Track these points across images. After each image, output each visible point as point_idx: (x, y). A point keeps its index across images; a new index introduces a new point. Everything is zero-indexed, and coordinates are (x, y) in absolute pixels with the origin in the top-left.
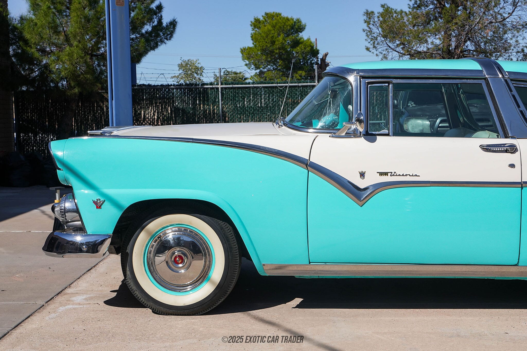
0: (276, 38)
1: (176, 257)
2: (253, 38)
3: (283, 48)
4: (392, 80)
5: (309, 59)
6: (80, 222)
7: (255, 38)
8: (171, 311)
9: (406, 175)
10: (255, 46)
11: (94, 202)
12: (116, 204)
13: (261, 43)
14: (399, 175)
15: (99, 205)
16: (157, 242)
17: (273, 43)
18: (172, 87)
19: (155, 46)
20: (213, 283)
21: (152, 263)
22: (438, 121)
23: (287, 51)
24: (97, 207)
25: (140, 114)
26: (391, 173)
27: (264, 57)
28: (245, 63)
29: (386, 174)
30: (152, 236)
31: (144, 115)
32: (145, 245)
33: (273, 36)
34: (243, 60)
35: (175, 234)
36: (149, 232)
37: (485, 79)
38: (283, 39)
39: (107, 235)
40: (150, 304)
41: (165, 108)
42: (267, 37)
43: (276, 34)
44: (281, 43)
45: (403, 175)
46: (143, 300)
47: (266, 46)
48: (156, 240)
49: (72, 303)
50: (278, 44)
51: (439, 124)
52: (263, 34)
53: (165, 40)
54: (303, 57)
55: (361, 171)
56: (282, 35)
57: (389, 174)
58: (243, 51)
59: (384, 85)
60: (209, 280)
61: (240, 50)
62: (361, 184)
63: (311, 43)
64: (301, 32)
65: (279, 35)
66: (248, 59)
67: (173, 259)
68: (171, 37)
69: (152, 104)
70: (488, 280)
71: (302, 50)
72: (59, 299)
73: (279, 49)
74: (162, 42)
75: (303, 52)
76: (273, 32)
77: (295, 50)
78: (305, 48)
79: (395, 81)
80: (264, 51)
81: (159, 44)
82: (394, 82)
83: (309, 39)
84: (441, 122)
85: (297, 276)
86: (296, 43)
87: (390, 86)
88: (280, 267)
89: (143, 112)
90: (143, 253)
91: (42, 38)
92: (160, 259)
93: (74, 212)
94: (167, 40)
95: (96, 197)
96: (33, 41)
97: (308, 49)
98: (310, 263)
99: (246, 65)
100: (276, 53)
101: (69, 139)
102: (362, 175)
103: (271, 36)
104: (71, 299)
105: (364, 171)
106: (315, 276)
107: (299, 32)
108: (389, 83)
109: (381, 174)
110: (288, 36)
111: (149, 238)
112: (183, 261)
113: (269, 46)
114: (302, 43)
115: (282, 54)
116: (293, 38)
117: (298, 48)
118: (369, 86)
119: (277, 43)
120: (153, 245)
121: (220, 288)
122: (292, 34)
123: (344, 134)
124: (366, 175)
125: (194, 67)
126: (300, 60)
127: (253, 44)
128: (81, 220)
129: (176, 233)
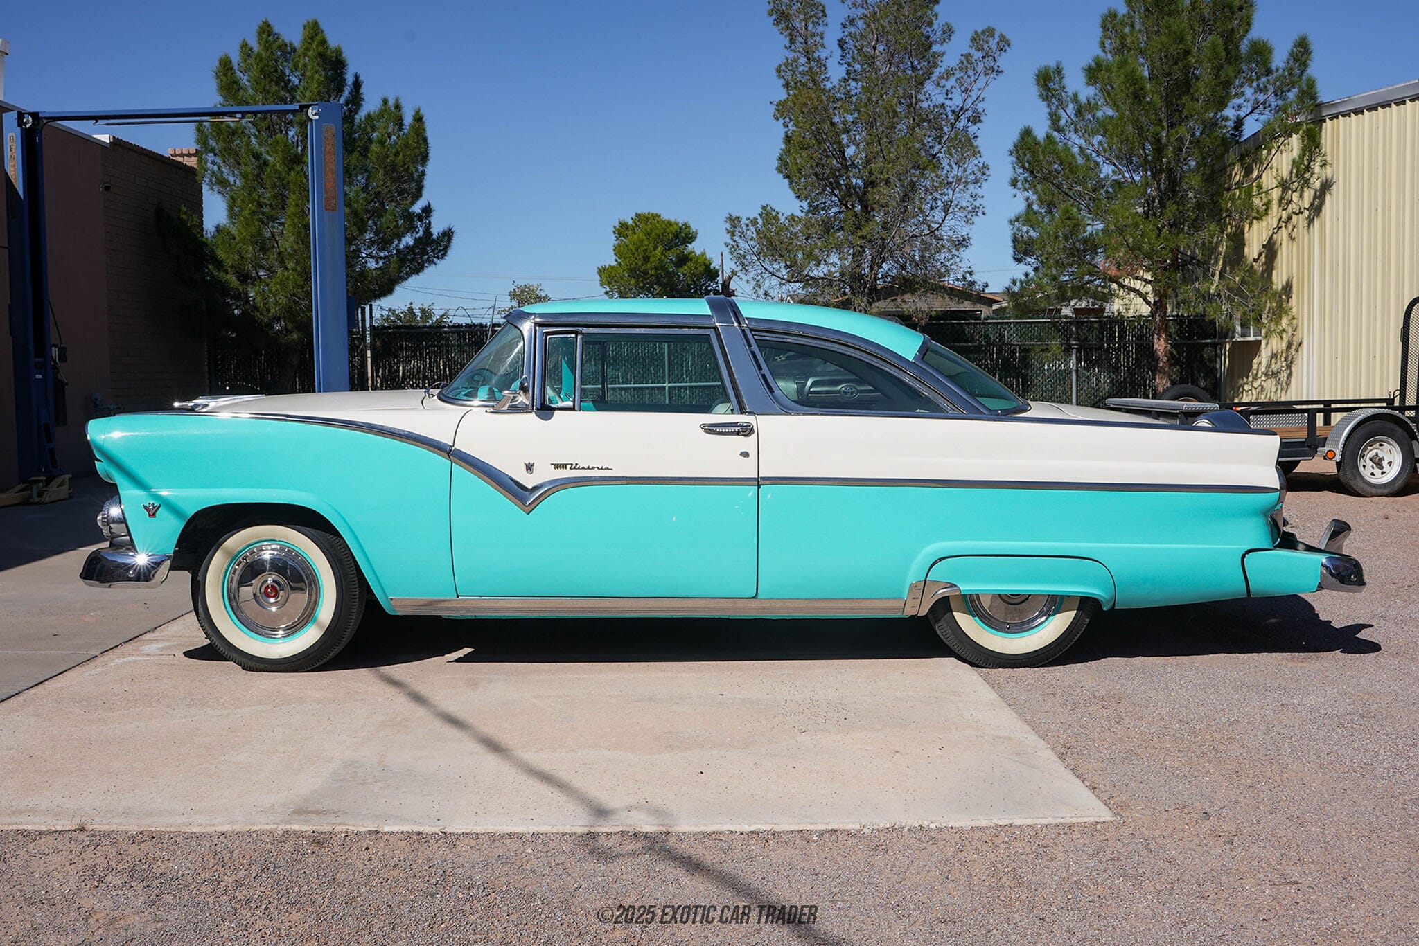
0: (651, 252)
1: (267, 588)
2: (618, 251)
3: (661, 267)
4: (581, 329)
5: (703, 284)
6: (128, 537)
7: (619, 251)
8: (262, 666)
9: (593, 468)
10: (620, 264)
11: (145, 507)
12: (175, 511)
13: (628, 260)
14: (583, 468)
15: (152, 512)
16: (241, 566)
17: (646, 259)
18: (445, 329)
19: (418, 269)
20: (320, 626)
21: (235, 597)
22: (809, 383)
23: (668, 273)
24: (149, 515)
25: (398, 371)
26: (572, 464)
27: (633, 281)
28: (604, 290)
29: (564, 466)
30: (233, 557)
31: (403, 373)
32: (224, 571)
33: (646, 250)
34: (602, 285)
35: (273, 554)
36: (228, 553)
37: (715, 328)
38: (662, 254)
39: (165, 556)
40: (233, 655)
41: (435, 361)
42: (637, 251)
43: (651, 247)
44: (659, 259)
45: (588, 468)
46: (223, 649)
47: (636, 263)
48: (240, 563)
49: (138, 653)
50: (654, 261)
51: (811, 387)
52: (630, 246)
53: (435, 260)
54: (693, 281)
55: (527, 462)
56: (660, 248)
57: (569, 467)
58: (601, 271)
59: (569, 336)
60: (316, 620)
61: (597, 270)
62: (529, 481)
63: (706, 260)
64: (690, 243)
65: (655, 248)
66: (609, 283)
67: (262, 591)
68: (445, 254)
69: (415, 356)
70: (720, 620)
71: (691, 270)
72: (128, 646)
73: (656, 268)
74: (430, 262)
75: (693, 274)
76: (646, 243)
77: (681, 270)
78: (696, 268)
79: (585, 330)
80: (633, 272)
81: (426, 265)
82: (584, 332)
83: (703, 254)
84: (813, 385)
85: (444, 615)
86: (683, 260)
87: (579, 337)
88: (431, 603)
89: (401, 368)
90: (221, 581)
91: (242, 257)
92: (246, 591)
93: (121, 522)
94: (438, 258)
95: (149, 501)
96: (230, 262)
97: (701, 269)
98: (458, 596)
99: (606, 293)
100: (652, 275)
101: (116, 416)
102: (529, 468)
103: (642, 249)
104: (141, 648)
105: (531, 462)
106: (470, 615)
107: (688, 242)
108: (577, 333)
109: (557, 466)
110: (670, 249)
111: (229, 560)
112: (276, 596)
113: (640, 264)
114: (691, 260)
115: (662, 276)
116: (678, 251)
117: (686, 268)
118: (548, 337)
119: (652, 259)
120: (236, 569)
121: (331, 633)
122: (676, 245)
123: (505, 408)
124: (535, 468)
125: (533, 296)
126: (688, 285)
127: (616, 261)
128: (129, 534)
129: (276, 553)
